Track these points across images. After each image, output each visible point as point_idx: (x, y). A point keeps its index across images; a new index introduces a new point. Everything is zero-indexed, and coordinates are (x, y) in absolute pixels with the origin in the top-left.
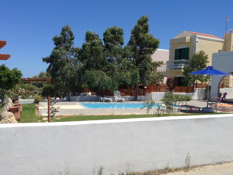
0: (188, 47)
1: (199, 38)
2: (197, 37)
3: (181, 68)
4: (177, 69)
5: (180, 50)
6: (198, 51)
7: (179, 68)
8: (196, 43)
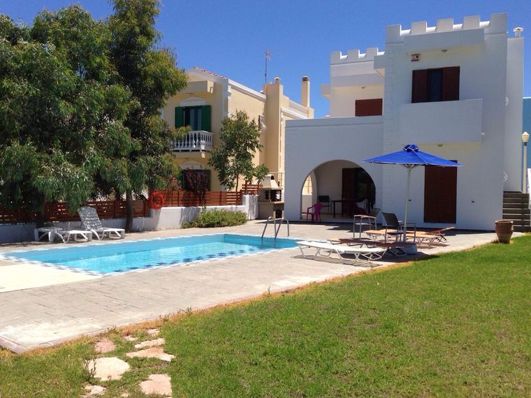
0: (208, 104)
1: (233, 87)
2: (230, 85)
3: (199, 151)
4: (188, 151)
5: (187, 109)
6: (232, 113)
7: (193, 151)
8: (229, 98)
